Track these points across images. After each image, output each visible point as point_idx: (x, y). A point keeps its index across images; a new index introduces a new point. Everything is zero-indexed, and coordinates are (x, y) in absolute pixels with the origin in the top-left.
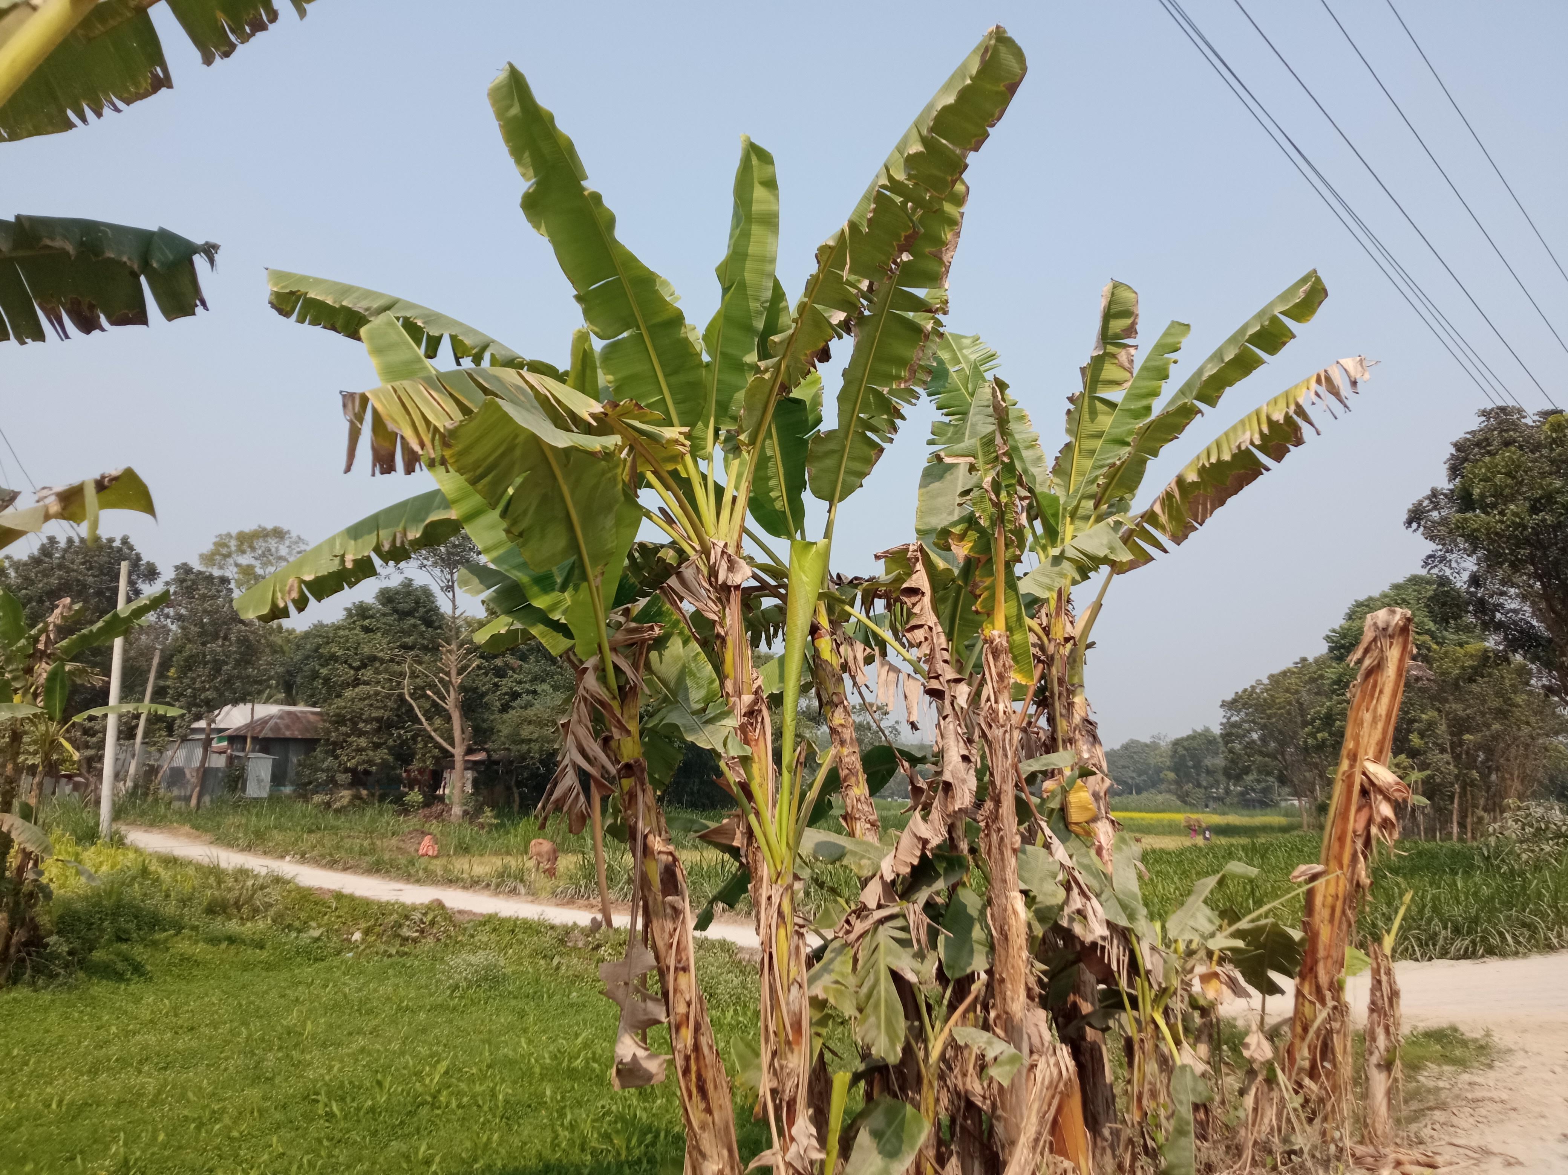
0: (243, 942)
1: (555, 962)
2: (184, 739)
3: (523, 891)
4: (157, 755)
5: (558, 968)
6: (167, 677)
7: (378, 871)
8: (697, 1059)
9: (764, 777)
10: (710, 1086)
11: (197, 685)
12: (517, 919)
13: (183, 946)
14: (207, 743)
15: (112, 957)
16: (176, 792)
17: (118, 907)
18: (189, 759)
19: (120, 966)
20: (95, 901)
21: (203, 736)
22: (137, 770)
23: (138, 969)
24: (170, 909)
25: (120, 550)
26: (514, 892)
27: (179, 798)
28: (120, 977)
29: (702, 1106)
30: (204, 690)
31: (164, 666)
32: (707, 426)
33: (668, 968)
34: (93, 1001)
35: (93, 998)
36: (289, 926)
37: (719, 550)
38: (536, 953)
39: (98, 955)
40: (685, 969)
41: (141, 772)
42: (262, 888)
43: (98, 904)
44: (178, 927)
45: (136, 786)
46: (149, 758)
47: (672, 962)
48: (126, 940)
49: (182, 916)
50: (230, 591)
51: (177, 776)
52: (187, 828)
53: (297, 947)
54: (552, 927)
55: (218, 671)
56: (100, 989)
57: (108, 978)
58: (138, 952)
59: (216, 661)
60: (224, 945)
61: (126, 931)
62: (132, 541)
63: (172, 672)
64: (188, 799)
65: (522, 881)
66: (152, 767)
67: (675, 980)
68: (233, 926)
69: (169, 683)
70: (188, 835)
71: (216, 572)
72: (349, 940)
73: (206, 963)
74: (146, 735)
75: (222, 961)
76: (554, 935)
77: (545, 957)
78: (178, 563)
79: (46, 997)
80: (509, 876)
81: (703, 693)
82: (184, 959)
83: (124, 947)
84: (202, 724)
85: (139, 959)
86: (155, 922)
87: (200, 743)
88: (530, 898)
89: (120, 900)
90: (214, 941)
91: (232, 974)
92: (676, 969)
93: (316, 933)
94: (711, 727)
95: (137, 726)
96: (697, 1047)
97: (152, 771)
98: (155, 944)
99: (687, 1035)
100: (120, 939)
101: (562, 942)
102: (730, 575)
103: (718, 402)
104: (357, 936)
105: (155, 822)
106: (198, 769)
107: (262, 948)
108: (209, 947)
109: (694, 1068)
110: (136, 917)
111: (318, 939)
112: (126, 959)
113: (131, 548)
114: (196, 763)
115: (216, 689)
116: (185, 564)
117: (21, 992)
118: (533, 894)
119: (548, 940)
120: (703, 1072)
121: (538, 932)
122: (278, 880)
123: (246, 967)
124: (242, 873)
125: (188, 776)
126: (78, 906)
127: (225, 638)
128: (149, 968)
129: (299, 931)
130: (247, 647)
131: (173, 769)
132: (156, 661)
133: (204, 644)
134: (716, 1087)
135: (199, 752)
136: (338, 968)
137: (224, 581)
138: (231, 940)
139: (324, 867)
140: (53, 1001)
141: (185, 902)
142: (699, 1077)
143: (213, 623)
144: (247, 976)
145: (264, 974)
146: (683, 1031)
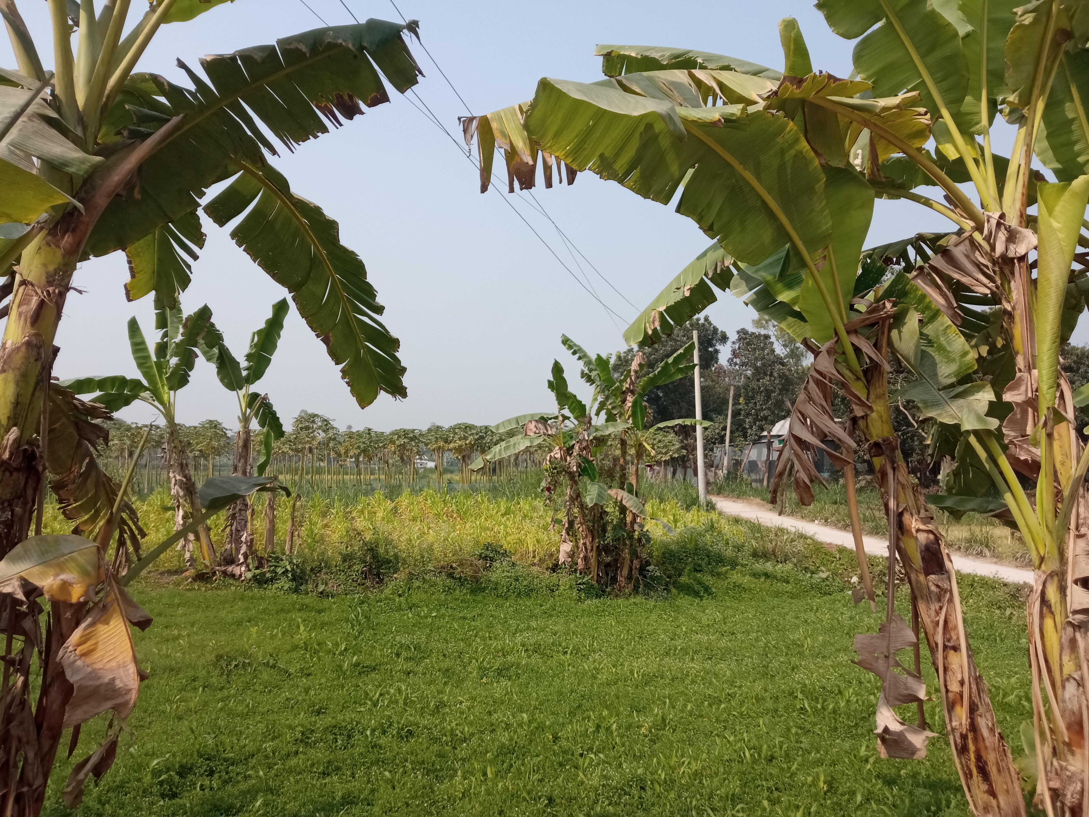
0: (775, 577)
1: (1008, 612)
2: (755, 442)
3: (988, 554)
4: (739, 453)
5: (1010, 618)
6: (740, 403)
7: (877, 533)
8: (975, 740)
9: (1067, 455)
10: (992, 770)
11: (758, 407)
12: (976, 576)
13: (735, 577)
14: (769, 445)
15: (691, 581)
16: (754, 476)
17: (696, 550)
18: (759, 454)
19: (697, 587)
20: (682, 545)
21: (766, 441)
22: (728, 463)
23: (707, 589)
24: (729, 553)
25: (703, 325)
26: (980, 554)
27: (756, 481)
28: (697, 594)
29: (985, 787)
30: (762, 410)
31: (737, 397)
32: (979, 100)
33: (937, 644)
34: (677, 609)
35: (678, 606)
36: (806, 569)
37: (994, 222)
38: (991, 604)
39: (684, 579)
40: (956, 649)
41: (731, 465)
42: (792, 541)
43: (683, 547)
44: (734, 564)
45: (729, 473)
46: (735, 456)
47: (939, 639)
48: (700, 571)
49: (737, 557)
50: (772, 343)
51: (753, 466)
52: (758, 500)
53: (811, 584)
54: (1005, 585)
55: (769, 397)
56: (684, 601)
57: (689, 594)
58: (708, 579)
59: (767, 390)
60: (763, 579)
61: (699, 565)
62: (710, 319)
63: (741, 400)
64: (761, 481)
65: (987, 546)
66: (737, 460)
67: (945, 658)
68: (769, 566)
69: (741, 407)
70: (758, 505)
71: (763, 332)
72: (849, 582)
73: (750, 590)
74: (731, 441)
75: (761, 590)
76: (1007, 590)
77: (999, 608)
78: (739, 329)
79: (652, 603)
80: (976, 541)
81: (953, 368)
82: (737, 586)
83: (699, 575)
84: (765, 433)
85: (707, 583)
86: (720, 560)
87: (765, 445)
88: (995, 560)
89: (697, 545)
90: (756, 575)
91: (767, 598)
92: (945, 647)
93: (824, 575)
94: (960, 402)
95: (725, 434)
96: (973, 727)
97: (738, 463)
98: (719, 574)
99: (962, 714)
100: (696, 570)
101: (1014, 596)
102: (1012, 247)
103: (989, 72)
104: (855, 579)
105: (740, 495)
106: (766, 461)
107: (788, 582)
108: (753, 579)
109: (972, 747)
110: (708, 556)
111: (824, 580)
112: (700, 583)
113: (710, 324)
114: (764, 458)
115: (769, 409)
116: (743, 329)
117: (639, 599)
118: (998, 557)
119: (1001, 594)
120: (983, 754)
121: (993, 588)
122: (802, 537)
123: (777, 594)
124: (781, 531)
125: (760, 466)
126: (673, 547)
127: (771, 375)
128: (714, 590)
129: (813, 573)
130: (786, 380)
131: (750, 462)
132: (732, 393)
133: (758, 380)
134: (999, 771)
135: (765, 451)
136: (840, 601)
137: (767, 337)
138: (767, 575)
139: (840, 529)
140: (655, 606)
141: (739, 548)
142: (979, 758)
143: (764, 365)
144: (776, 602)
145: (789, 600)
146: (958, 709)
